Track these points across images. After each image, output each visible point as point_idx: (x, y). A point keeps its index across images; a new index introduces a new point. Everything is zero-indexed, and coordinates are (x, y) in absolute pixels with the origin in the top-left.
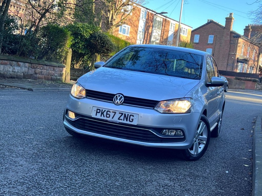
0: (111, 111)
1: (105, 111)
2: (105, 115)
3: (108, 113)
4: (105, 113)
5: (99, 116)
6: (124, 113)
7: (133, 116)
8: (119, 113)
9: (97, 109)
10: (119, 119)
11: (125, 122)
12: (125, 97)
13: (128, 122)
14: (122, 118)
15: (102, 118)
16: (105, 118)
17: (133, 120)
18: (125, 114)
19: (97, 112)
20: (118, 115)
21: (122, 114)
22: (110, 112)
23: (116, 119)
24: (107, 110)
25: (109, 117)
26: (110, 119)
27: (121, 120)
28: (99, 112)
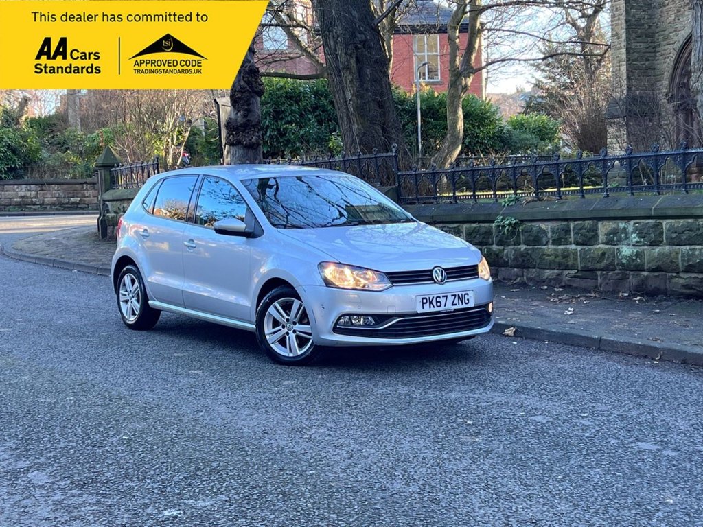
0: (441, 296)
1: (433, 298)
2: (435, 305)
3: (438, 299)
4: (434, 302)
5: (427, 309)
6: (457, 294)
7: (467, 294)
8: (452, 296)
9: (423, 299)
10: (453, 305)
11: (461, 306)
13: (465, 306)
14: (456, 302)
15: (432, 310)
16: (436, 309)
17: (468, 300)
18: (459, 295)
19: (423, 303)
20: (450, 299)
21: (455, 296)
22: (440, 297)
23: (449, 307)
24: (435, 296)
25: (440, 306)
26: (442, 309)
27: (456, 305)
28: (426, 303)
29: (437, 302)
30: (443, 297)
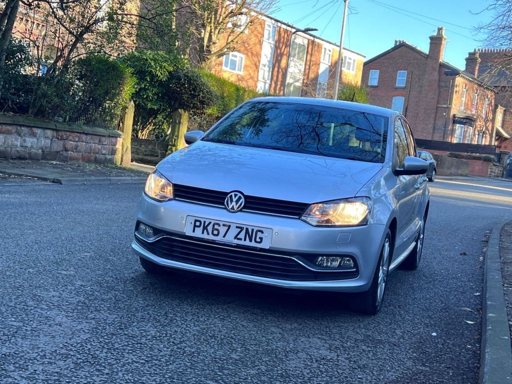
0: (221, 223)
1: (210, 223)
2: (210, 231)
3: (216, 227)
4: (210, 228)
5: (198, 233)
6: (245, 227)
7: (262, 232)
8: (237, 227)
9: (196, 221)
10: (236, 237)
11: (247, 243)
12: (246, 197)
13: (253, 244)
14: (242, 235)
15: (205, 236)
16: (211, 237)
17: (261, 239)
18: (247, 229)
19: (195, 226)
20: (233, 231)
21: (242, 229)
22: (219, 225)
23: (230, 238)
24: (213, 222)
25: (218, 235)
26: (219, 239)
27: (241, 239)
28: (199, 226)
29: (214, 229)
30: (224, 225)
